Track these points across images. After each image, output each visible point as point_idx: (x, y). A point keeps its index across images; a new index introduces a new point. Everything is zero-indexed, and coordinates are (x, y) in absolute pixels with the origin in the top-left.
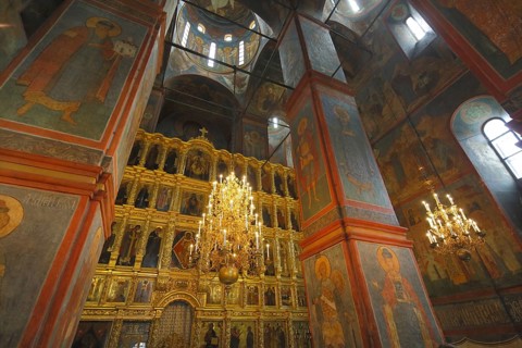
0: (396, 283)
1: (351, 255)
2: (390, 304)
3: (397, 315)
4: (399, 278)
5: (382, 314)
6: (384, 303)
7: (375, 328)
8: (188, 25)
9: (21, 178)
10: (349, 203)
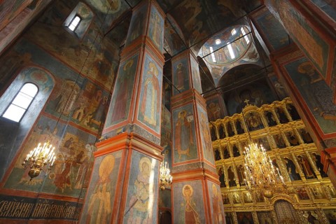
8: (211, 48)
9: (188, 179)
10: (329, 136)
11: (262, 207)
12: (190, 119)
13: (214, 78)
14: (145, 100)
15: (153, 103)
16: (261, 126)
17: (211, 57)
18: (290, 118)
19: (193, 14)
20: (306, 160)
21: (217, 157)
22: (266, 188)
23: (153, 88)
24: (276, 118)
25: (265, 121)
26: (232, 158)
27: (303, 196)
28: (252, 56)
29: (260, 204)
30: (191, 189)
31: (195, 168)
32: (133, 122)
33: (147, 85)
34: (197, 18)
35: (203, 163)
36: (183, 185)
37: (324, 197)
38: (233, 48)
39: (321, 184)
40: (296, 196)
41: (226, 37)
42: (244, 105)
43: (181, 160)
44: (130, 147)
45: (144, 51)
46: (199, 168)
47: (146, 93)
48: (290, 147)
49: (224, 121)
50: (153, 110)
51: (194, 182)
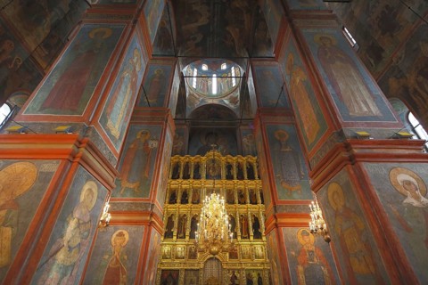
0: (309, 251)
1: (279, 236)
2: (303, 265)
3: (306, 271)
4: (313, 248)
5: (295, 271)
6: (298, 264)
7: (289, 279)
8: (196, 70)
9: (126, 222)
10: (281, 202)
11: (193, 264)
12: (153, 144)
13: (188, 106)
14: (116, 98)
15: (124, 105)
16: (219, 177)
17: (192, 81)
18: (246, 176)
19: (196, 21)
20: (247, 220)
21: (173, 200)
22: (214, 244)
23: (129, 86)
24: (234, 172)
25: (223, 173)
26: (177, 205)
27: (233, 255)
28: (233, 101)
29: (192, 261)
30: (127, 237)
31: (140, 209)
32: (90, 123)
33: (124, 78)
34: (200, 28)
35: (153, 205)
36: (116, 229)
37: (250, 258)
38: (218, 82)
39: (251, 245)
40: (228, 255)
41: (214, 68)
42: (209, 149)
43: (122, 195)
44: (77, 160)
45: (133, 27)
46: (147, 210)
47: (120, 88)
48: (237, 205)
49: (183, 159)
50: (121, 116)
51: (133, 228)
